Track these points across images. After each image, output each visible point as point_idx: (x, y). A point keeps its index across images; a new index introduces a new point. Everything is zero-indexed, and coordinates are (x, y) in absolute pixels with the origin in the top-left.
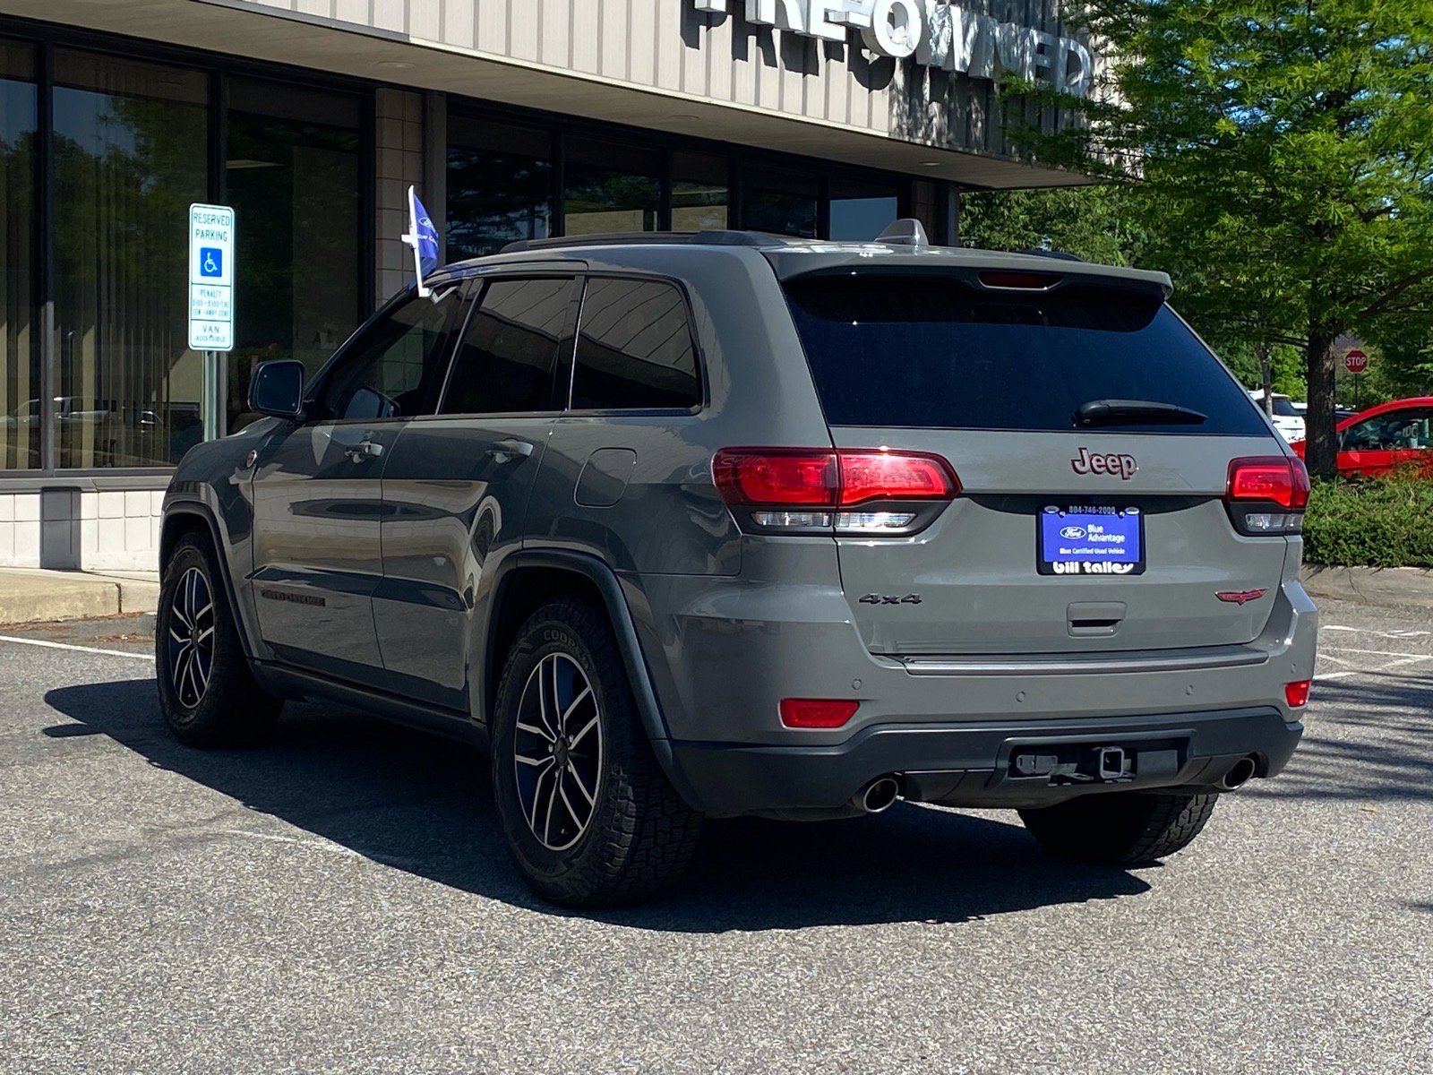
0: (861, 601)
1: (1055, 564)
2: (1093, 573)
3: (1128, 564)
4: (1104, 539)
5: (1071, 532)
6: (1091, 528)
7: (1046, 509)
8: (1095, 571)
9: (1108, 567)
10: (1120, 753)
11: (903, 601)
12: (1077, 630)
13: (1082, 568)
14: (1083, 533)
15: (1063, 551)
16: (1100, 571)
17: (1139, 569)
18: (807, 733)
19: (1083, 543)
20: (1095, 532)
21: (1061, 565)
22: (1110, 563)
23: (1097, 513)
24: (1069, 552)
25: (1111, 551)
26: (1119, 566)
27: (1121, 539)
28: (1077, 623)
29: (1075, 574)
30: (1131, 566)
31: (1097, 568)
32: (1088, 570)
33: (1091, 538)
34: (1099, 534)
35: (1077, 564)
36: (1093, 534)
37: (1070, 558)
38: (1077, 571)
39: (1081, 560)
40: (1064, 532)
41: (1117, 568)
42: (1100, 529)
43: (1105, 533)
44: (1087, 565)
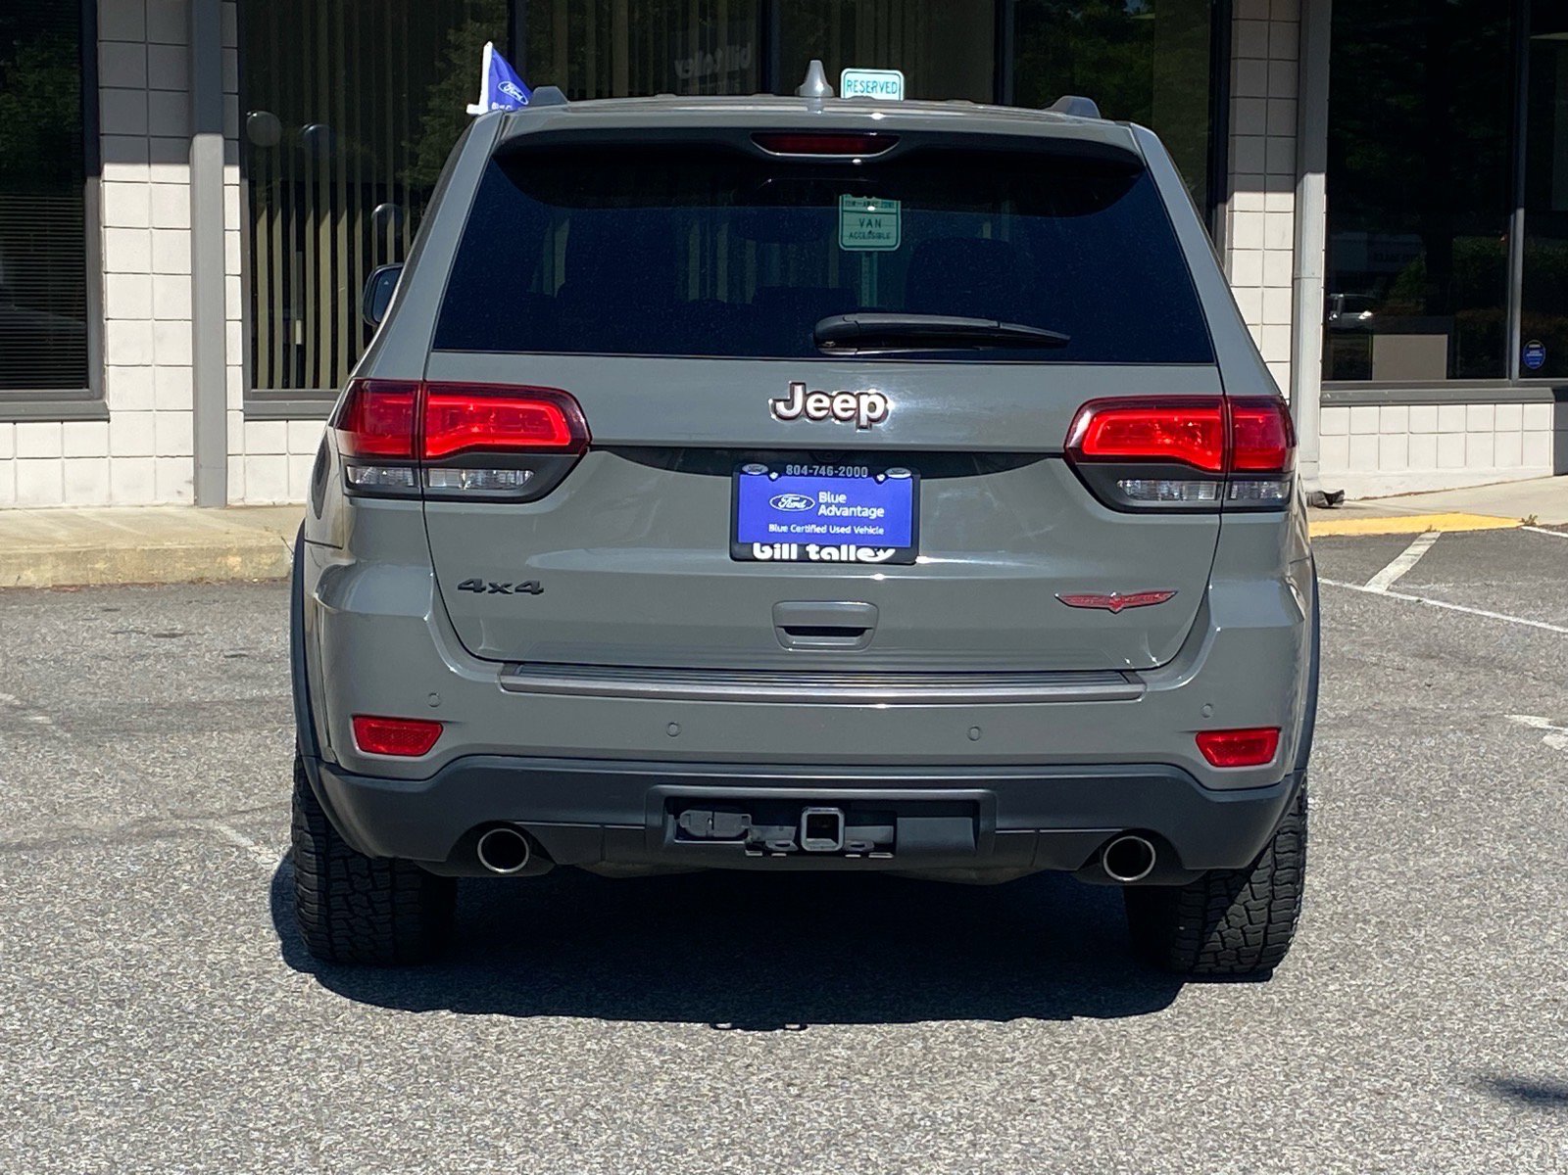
0: (460, 588)
1: (756, 546)
2: (821, 561)
3: (885, 550)
4: (846, 512)
5: (789, 502)
6: (824, 497)
7: (746, 468)
8: (827, 558)
10: (835, 817)
11: (517, 590)
12: (796, 640)
14: (809, 503)
15: (773, 528)
16: (835, 557)
17: (905, 558)
18: (395, 762)
19: (811, 516)
20: (831, 502)
21: (767, 549)
22: (853, 548)
23: (835, 476)
24: (784, 529)
25: (860, 530)
26: (870, 552)
27: (880, 512)
28: (793, 631)
29: (790, 561)
30: (891, 552)
32: (813, 556)
33: (823, 510)
34: (839, 505)
35: (794, 547)
36: (828, 505)
37: (784, 538)
38: (794, 556)
39: (803, 542)
40: (776, 502)
41: (866, 554)
42: (842, 498)
43: (847, 505)
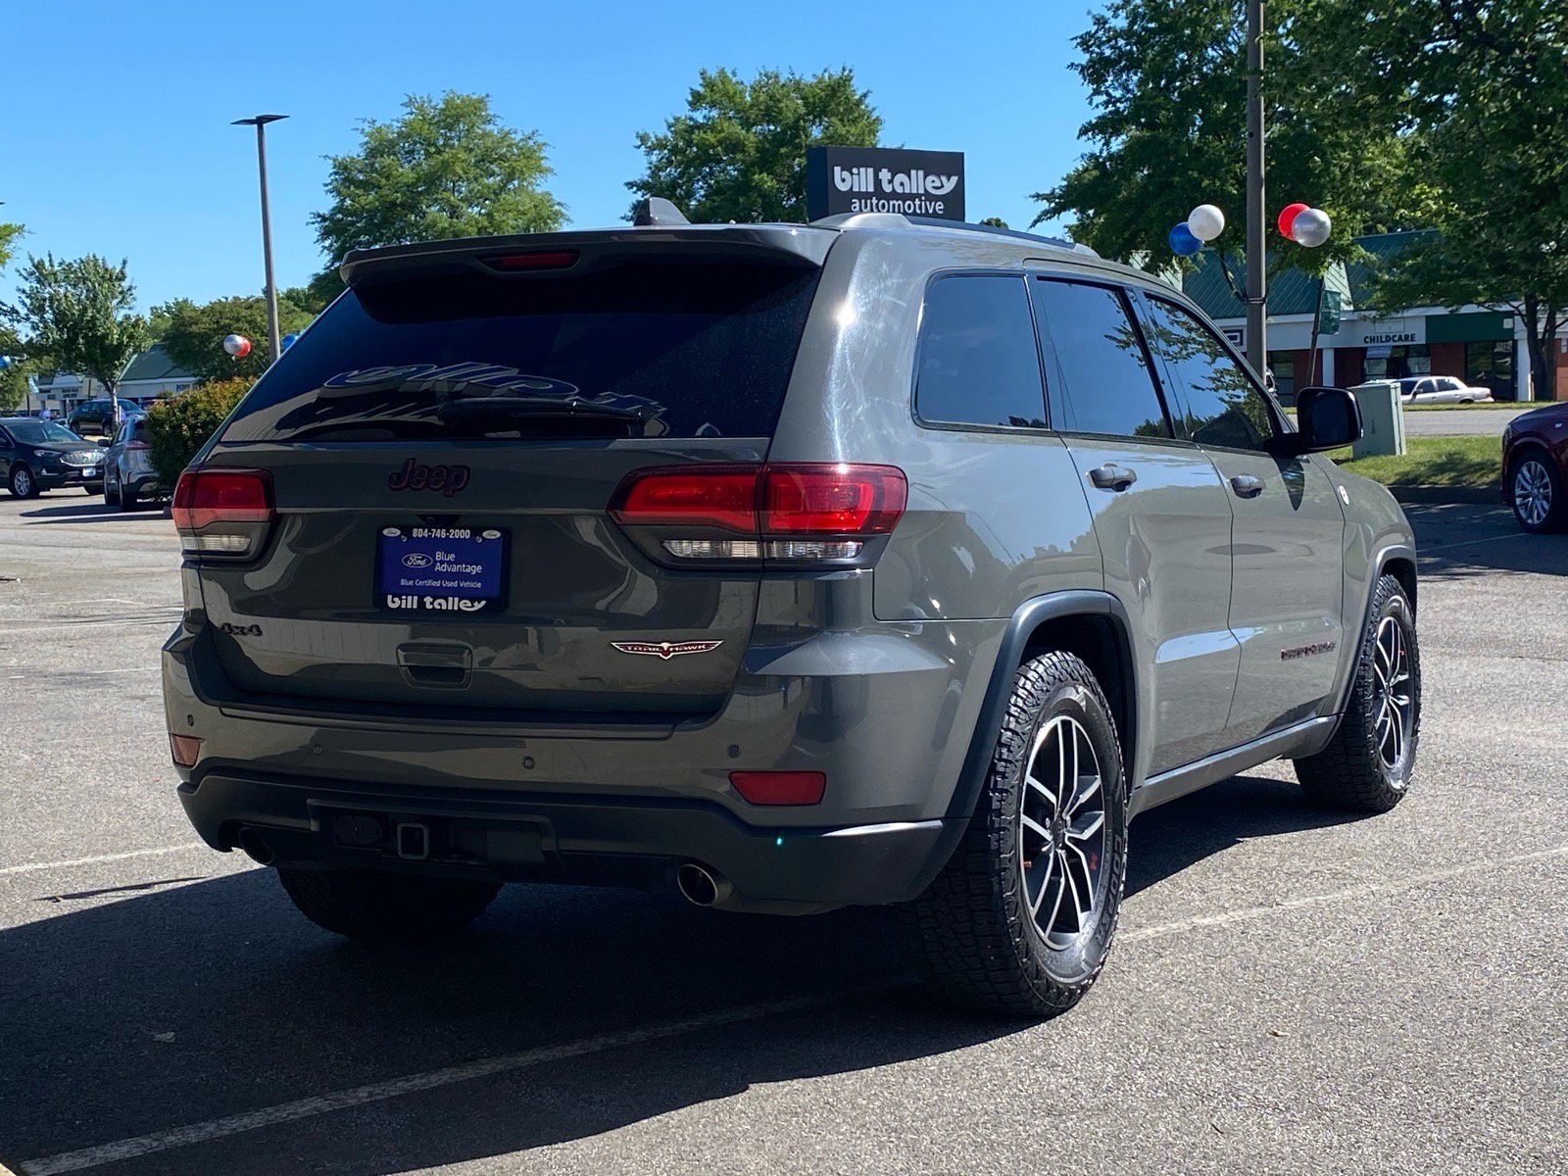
1: (390, 598)
2: (433, 610)
3: (480, 601)
4: (455, 569)
5: (414, 561)
6: (439, 556)
7: (385, 532)
8: (437, 608)
9: (452, 604)
10: (423, 831)
11: (249, 632)
13: (421, 603)
14: (428, 562)
15: (403, 582)
16: (443, 607)
17: (493, 607)
19: (429, 573)
20: (444, 560)
21: (396, 599)
22: (457, 599)
23: (447, 537)
24: (410, 583)
25: (466, 584)
26: (469, 603)
27: (479, 569)
29: (410, 610)
30: (484, 603)
31: (441, 604)
32: (428, 606)
33: (438, 567)
34: (449, 563)
35: (416, 598)
36: (442, 562)
37: (410, 591)
38: (415, 606)
39: (422, 595)
40: (406, 561)
41: (465, 605)
42: (452, 557)
43: (457, 562)
44: (428, 600)
